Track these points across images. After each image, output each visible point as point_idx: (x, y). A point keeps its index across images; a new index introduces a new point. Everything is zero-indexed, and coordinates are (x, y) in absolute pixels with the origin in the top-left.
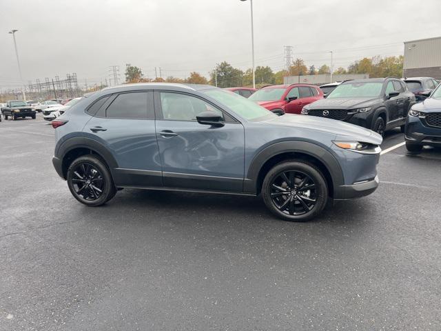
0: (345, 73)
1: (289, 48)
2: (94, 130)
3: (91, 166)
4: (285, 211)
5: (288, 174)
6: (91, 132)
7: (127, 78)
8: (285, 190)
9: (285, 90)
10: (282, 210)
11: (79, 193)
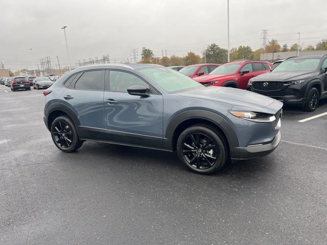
0: (313, 49)
1: (265, 32)
2: (66, 98)
3: (64, 123)
4: (194, 165)
5: (195, 136)
6: (64, 99)
7: (143, 57)
8: (193, 148)
9: (240, 65)
10: (191, 164)
11: (58, 142)
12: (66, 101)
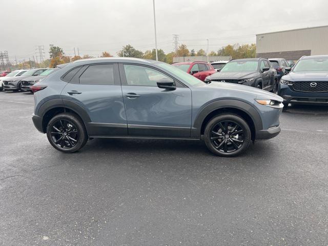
0: (215, 55)
1: (176, 37)
2: (71, 94)
3: (66, 121)
4: (221, 150)
5: (223, 123)
6: (68, 95)
8: (221, 135)
9: (189, 66)
10: (218, 149)
11: (57, 143)
12: (71, 96)
